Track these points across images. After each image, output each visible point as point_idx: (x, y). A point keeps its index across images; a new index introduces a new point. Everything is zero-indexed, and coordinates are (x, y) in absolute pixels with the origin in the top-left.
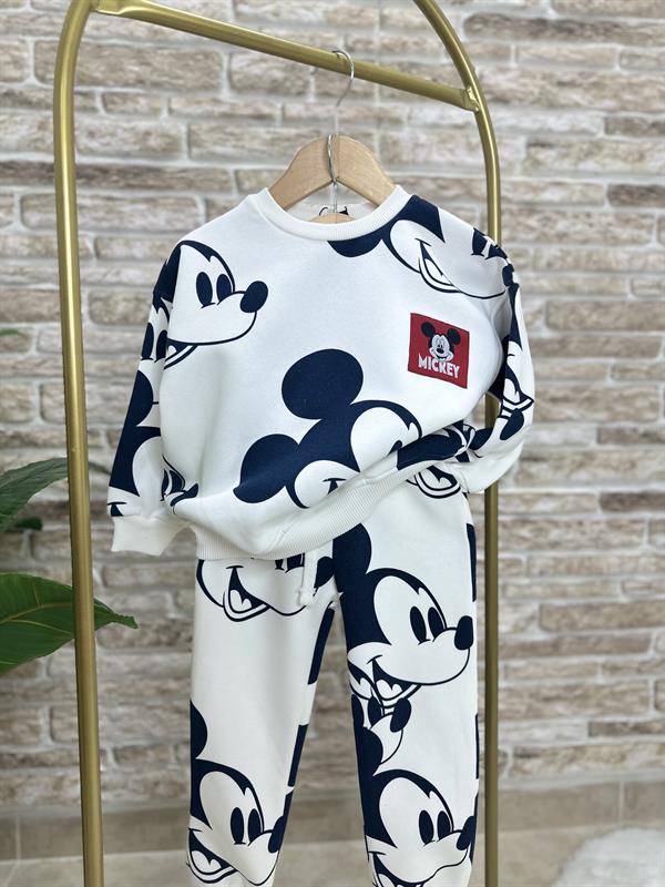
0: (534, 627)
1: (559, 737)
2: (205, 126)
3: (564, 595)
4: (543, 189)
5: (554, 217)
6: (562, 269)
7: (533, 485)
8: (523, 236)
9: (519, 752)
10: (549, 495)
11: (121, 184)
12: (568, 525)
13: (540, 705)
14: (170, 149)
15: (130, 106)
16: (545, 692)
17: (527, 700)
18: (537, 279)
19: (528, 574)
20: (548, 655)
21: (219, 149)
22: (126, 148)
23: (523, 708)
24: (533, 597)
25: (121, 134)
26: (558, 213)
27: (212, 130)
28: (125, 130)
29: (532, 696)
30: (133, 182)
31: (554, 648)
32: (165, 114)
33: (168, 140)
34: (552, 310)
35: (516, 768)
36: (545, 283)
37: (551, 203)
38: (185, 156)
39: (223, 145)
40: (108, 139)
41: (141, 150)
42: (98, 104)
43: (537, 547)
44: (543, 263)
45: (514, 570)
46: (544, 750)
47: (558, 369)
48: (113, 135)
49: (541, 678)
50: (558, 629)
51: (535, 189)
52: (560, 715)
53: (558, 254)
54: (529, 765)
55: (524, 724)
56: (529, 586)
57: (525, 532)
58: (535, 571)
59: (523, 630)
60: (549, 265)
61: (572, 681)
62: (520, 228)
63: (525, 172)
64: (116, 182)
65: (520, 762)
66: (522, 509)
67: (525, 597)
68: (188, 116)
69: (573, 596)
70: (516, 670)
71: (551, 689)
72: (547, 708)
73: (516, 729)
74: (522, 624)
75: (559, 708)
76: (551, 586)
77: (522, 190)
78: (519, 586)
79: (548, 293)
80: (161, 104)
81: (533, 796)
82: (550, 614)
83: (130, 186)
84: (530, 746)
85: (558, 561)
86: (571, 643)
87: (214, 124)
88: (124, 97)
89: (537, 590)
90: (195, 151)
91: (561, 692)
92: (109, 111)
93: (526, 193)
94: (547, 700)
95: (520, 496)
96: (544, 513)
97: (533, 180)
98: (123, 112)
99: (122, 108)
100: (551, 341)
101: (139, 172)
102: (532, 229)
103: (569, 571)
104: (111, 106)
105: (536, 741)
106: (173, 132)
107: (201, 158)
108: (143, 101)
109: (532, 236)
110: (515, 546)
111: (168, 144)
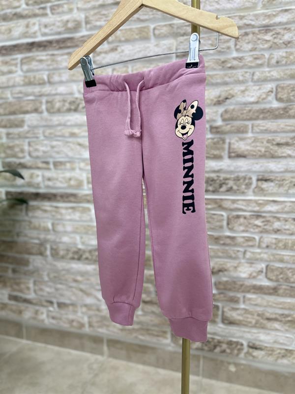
0: (262, 277)
1: (275, 342)
2: (92, 12)
3: (282, 261)
4: (275, 16)
5: (282, 32)
6: (286, 65)
7: (265, 196)
8: (261, 46)
9: (251, 344)
10: (274, 201)
11: (57, 47)
12: (286, 220)
13: (265, 322)
14: (77, 27)
15: (60, 10)
16: (268, 315)
17: (256, 317)
18: (269, 72)
19: (259, 247)
20: (270, 294)
21: (98, 23)
22: (59, 30)
23: (254, 322)
24: (262, 260)
25: (58, 24)
26: (285, 29)
27: (95, 14)
28: (59, 21)
29: (259, 315)
30: (62, 46)
31: (274, 291)
32: (75, 11)
33: (76, 23)
34: (279, 90)
35: (248, 353)
36: (275, 74)
37: (280, 24)
38: (84, 29)
39: (100, 21)
40: (52, 27)
41: (66, 30)
42: (48, 11)
43: (266, 231)
44: (273, 61)
45: (250, 243)
46: (266, 347)
47: (282, 126)
48: (54, 25)
49: (265, 306)
50: (277, 281)
51: (269, 16)
52: (277, 330)
53: (284, 55)
54: (256, 353)
55: (254, 330)
56: (260, 254)
57: (258, 222)
58: (264, 245)
59: (254, 277)
60: (277, 62)
61: (286, 312)
62: (259, 42)
63: (264, 6)
64: (55, 47)
65: (251, 350)
66: (257, 209)
67: (257, 260)
68: (85, 10)
69: (287, 262)
70: (250, 299)
71: (272, 314)
72: (269, 324)
73: (249, 332)
74: (255, 274)
75: (276, 325)
76: (273, 255)
77: (262, 18)
78: (253, 253)
79: (277, 80)
80: (74, 6)
81: (259, 371)
82: (272, 271)
83: (61, 48)
84: (257, 343)
85: (279, 241)
86: (286, 289)
87: (96, 11)
88: (58, 6)
89: (265, 256)
90: (88, 26)
91: (277, 316)
92: (53, 14)
93: (264, 20)
94: (269, 319)
95: (256, 202)
96: (270, 212)
97: (269, 12)
98: (58, 13)
99: (58, 11)
100: (278, 109)
101: (64, 41)
102: (267, 41)
103: (285, 247)
104: (53, 11)
105: (261, 341)
106: (78, 19)
107: (91, 29)
108: (66, 6)
109: (266, 46)
110: (252, 230)
111: (76, 25)
